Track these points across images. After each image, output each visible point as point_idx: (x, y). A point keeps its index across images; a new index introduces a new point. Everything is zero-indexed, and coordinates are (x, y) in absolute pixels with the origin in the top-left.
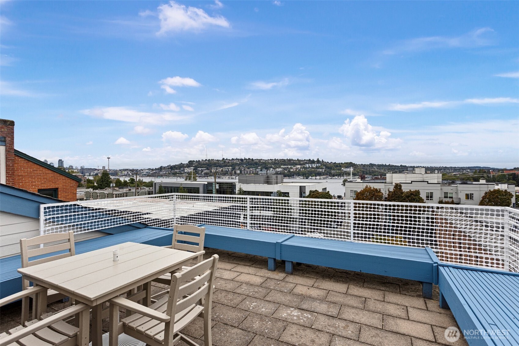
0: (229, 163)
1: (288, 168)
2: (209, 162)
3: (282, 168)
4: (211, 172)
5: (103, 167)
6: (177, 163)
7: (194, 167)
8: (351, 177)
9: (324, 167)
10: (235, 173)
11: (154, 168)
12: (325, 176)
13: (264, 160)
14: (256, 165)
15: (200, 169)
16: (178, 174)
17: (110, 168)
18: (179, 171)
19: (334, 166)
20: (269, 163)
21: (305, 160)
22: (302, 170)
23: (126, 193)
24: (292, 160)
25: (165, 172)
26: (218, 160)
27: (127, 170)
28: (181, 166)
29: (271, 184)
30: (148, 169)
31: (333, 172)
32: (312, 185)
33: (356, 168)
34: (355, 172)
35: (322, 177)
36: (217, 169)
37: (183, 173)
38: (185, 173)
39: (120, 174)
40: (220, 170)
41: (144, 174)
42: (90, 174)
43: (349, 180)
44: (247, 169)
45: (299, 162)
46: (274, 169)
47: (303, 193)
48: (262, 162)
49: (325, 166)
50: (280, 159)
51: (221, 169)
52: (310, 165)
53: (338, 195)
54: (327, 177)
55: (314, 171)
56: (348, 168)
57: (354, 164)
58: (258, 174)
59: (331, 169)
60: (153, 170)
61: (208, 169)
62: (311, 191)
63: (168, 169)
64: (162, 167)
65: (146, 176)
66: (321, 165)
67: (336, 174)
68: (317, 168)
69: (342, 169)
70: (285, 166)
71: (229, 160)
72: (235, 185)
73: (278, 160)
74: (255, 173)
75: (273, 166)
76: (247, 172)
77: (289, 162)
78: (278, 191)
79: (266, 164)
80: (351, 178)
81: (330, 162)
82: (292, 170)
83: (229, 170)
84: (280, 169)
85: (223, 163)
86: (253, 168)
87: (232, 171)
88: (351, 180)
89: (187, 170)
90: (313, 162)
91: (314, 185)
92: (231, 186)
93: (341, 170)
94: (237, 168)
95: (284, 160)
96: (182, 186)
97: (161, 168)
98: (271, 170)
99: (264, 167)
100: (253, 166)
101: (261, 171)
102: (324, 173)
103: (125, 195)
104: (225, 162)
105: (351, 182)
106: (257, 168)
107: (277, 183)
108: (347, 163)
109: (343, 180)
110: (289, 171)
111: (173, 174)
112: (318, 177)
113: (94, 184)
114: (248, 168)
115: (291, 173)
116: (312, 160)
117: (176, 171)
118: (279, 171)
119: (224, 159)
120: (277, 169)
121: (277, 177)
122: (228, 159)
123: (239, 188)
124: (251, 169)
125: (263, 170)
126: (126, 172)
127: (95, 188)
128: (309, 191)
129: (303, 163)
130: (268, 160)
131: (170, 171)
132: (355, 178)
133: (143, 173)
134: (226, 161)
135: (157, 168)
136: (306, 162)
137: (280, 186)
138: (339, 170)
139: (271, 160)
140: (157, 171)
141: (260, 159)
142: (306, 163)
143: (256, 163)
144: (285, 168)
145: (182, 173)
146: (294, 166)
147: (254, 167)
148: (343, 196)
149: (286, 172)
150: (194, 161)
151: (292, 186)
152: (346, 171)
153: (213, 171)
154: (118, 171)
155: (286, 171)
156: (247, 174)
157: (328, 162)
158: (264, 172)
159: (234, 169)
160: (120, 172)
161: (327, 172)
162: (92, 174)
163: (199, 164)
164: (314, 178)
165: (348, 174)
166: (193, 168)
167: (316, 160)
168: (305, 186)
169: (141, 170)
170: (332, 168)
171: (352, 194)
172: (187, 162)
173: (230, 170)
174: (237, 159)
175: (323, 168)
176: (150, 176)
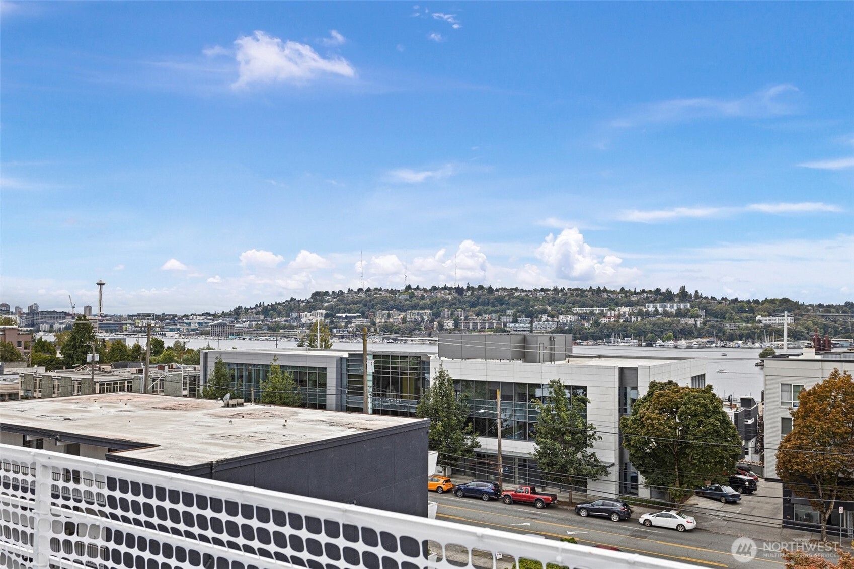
0: (423, 298)
1: (592, 313)
2: (369, 296)
3: (576, 314)
4: (374, 323)
5: (86, 308)
6: (282, 300)
7: (326, 309)
8: (785, 342)
9: (702, 313)
10: (441, 327)
11: (220, 313)
12: (705, 340)
13: (523, 291)
14: (502, 305)
15: (344, 316)
16: (284, 328)
17: (105, 312)
18: (286, 321)
19: (733, 309)
20: (537, 299)
21: (643, 291)
22: (633, 319)
23: (130, 381)
24: (605, 290)
25: (247, 324)
26: (392, 292)
27: (149, 315)
28: (292, 306)
29: (534, 360)
30: (203, 315)
31: (728, 326)
32: (659, 366)
33: (802, 316)
34: (799, 328)
35: (694, 342)
36: (389, 316)
37: (296, 327)
38: (303, 325)
39: (129, 327)
40: (400, 318)
41: (193, 327)
42: (51, 326)
43: (778, 352)
44: (474, 317)
45: (626, 297)
46: (552, 317)
47: (629, 389)
48: (516, 297)
49: (704, 308)
50: (569, 289)
51: (403, 315)
52: (658, 305)
53: (744, 397)
54: (712, 342)
55: (671, 324)
56: (776, 316)
57: (797, 303)
58: (505, 331)
59: (724, 318)
60: (215, 316)
61: (364, 315)
62: (653, 385)
63: (257, 313)
64: (240, 308)
65: (197, 334)
66: (692, 307)
67: (738, 332)
68: (679, 314)
69: (758, 318)
70: (585, 310)
71: (425, 290)
72: (428, 363)
73: (562, 290)
74: (497, 328)
75: (549, 309)
76: (475, 325)
77: (595, 298)
78: (553, 382)
79: (528, 301)
80: (784, 346)
81: (719, 298)
82: (604, 321)
83: (423, 319)
84: (570, 318)
85: (406, 300)
86: (491, 313)
87: (432, 321)
88: (785, 351)
89: (307, 317)
90: (668, 297)
91: (664, 365)
92: (417, 364)
93: (754, 321)
94: (446, 312)
95: (583, 291)
96: (277, 363)
97: (238, 312)
98: (544, 319)
99: (522, 312)
100: (491, 309)
101: (515, 321)
102: (701, 328)
103: (126, 385)
104: (412, 296)
105: (783, 357)
106: (502, 313)
107: (552, 359)
108: (773, 301)
109: (761, 351)
110: (597, 323)
111: (270, 328)
112: (683, 342)
113: (55, 353)
114: (478, 314)
115: (602, 328)
116: (663, 290)
117: (277, 319)
118: (565, 324)
119: (409, 287)
120: (561, 317)
121: (551, 340)
122: (421, 287)
123: (438, 370)
124: (487, 317)
125: (519, 320)
126: (145, 322)
127: (52, 364)
128: (648, 385)
129: (638, 301)
130: (536, 290)
131: (262, 321)
132: (799, 348)
133: (189, 324)
134: (416, 293)
135: (227, 311)
136: (648, 298)
137: (559, 366)
138: (747, 321)
139: (542, 290)
140: (228, 321)
141: (512, 289)
142: (647, 300)
143: (500, 301)
144: (586, 313)
145: (292, 327)
146: (611, 309)
147: (496, 312)
148: (758, 399)
149: (587, 325)
150: (327, 293)
151: (597, 367)
152: (770, 326)
153: (377, 322)
154: (125, 319)
155: (588, 322)
156: (473, 330)
157: (713, 298)
158: (524, 324)
159: (437, 315)
160: (130, 321)
161: (712, 326)
162: (56, 326)
163: (342, 301)
164: (671, 343)
165: (777, 333)
166: (324, 312)
167: (676, 291)
168: (636, 369)
169: (185, 316)
170: (727, 315)
171: (786, 395)
172: (308, 297)
173: (426, 318)
174: (445, 288)
175: (699, 316)
176: (208, 334)
